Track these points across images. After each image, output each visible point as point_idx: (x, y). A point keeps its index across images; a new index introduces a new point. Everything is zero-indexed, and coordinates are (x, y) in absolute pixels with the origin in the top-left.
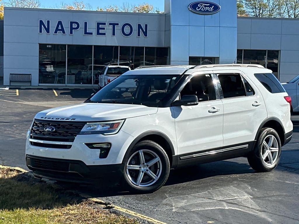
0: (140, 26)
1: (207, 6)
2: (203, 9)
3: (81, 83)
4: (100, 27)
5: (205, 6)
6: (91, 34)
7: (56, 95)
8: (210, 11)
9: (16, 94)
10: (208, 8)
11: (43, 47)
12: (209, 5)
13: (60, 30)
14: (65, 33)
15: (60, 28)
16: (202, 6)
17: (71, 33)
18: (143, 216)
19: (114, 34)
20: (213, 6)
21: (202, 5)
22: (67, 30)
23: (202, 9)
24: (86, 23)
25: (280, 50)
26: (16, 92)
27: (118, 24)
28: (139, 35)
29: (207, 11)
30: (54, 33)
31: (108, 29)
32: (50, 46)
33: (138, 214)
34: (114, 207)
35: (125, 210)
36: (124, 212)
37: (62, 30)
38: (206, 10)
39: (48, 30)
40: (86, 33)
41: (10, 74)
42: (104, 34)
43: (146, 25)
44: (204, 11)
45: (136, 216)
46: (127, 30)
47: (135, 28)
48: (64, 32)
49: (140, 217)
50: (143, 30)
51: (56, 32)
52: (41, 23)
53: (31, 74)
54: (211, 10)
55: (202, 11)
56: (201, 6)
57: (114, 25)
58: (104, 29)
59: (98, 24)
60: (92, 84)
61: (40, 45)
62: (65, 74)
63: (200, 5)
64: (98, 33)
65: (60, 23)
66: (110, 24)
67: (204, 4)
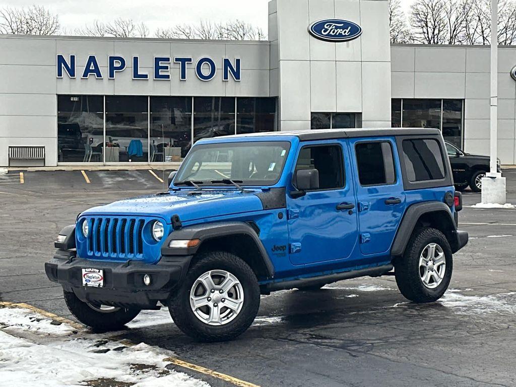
0: (227, 62)
3: (130, 160)
4: (160, 65)
6: (146, 76)
7: (88, 181)
8: (345, 36)
9: (20, 181)
10: (341, 30)
11: (64, 101)
13: (92, 71)
14: (101, 77)
15: (92, 67)
16: (331, 27)
17: (112, 75)
19: (183, 76)
20: (350, 28)
21: (331, 25)
22: (104, 70)
23: (331, 33)
24: (136, 59)
25: (464, 99)
26: (20, 178)
27: (190, 60)
28: (226, 77)
29: (340, 35)
31: (174, 71)
32: (76, 99)
37: (97, 71)
38: (337, 34)
39: (72, 72)
40: (136, 75)
41: (10, 147)
42: (168, 77)
43: (238, 61)
44: (335, 35)
46: (206, 71)
47: (219, 66)
48: (99, 75)
50: (233, 70)
51: (85, 75)
52: (61, 59)
53: (44, 147)
54: (346, 34)
55: (331, 35)
56: (329, 27)
57: (184, 61)
58: (167, 68)
59: (157, 60)
60: (148, 161)
61: (59, 96)
62: (103, 146)
63: (327, 26)
64: (157, 75)
65: (92, 59)
66: (177, 60)
67: (334, 24)
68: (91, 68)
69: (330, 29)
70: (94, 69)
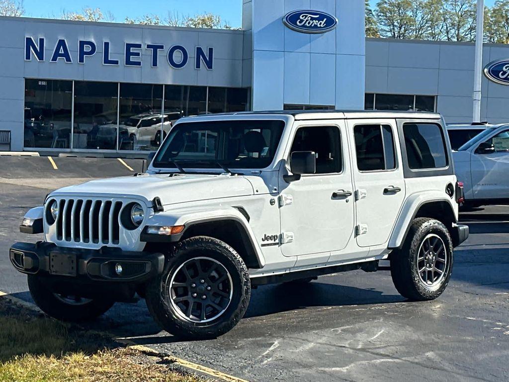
0: (199, 51)
1: (315, 19)
2: (309, 23)
3: (98, 148)
4: (131, 51)
5: (312, 19)
6: (116, 62)
7: (55, 167)
8: (320, 27)
10: (317, 21)
11: (31, 85)
12: (318, 16)
13: (61, 55)
14: (70, 61)
15: (62, 51)
16: (307, 19)
17: (81, 60)
18: (229, 376)
20: (325, 19)
21: (306, 16)
22: (74, 55)
23: (307, 24)
24: (107, 44)
25: (437, 96)
27: (162, 47)
28: (198, 66)
29: (316, 26)
30: (52, 60)
31: (145, 55)
32: (44, 83)
33: (221, 374)
34: (175, 361)
35: (197, 365)
36: (195, 369)
37: (66, 55)
38: (313, 26)
39: (40, 55)
40: (107, 61)
42: (139, 64)
43: (211, 50)
44: (311, 27)
45: (217, 376)
46: (178, 57)
47: (192, 54)
48: (68, 59)
49: (224, 378)
50: (205, 58)
51: (54, 59)
52: (29, 41)
53: (10, 131)
54: (322, 26)
55: (306, 27)
56: (305, 18)
57: (155, 48)
58: (138, 54)
59: (129, 46)
60: (116, 149)
61: (27, 80)
62: (71, 132)
63: (303, 17)
64: (128, 62)
65: (62, 43)
66: (149, 46)
67: (309, 15)
68: (60, 52)
69: (305, 20)
70: (63, 52)
